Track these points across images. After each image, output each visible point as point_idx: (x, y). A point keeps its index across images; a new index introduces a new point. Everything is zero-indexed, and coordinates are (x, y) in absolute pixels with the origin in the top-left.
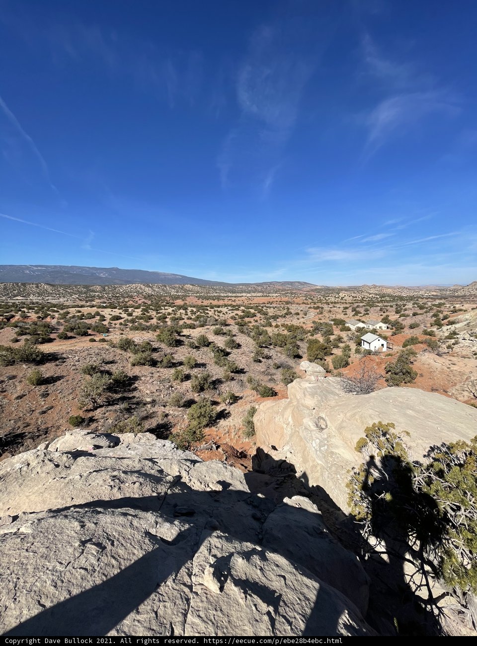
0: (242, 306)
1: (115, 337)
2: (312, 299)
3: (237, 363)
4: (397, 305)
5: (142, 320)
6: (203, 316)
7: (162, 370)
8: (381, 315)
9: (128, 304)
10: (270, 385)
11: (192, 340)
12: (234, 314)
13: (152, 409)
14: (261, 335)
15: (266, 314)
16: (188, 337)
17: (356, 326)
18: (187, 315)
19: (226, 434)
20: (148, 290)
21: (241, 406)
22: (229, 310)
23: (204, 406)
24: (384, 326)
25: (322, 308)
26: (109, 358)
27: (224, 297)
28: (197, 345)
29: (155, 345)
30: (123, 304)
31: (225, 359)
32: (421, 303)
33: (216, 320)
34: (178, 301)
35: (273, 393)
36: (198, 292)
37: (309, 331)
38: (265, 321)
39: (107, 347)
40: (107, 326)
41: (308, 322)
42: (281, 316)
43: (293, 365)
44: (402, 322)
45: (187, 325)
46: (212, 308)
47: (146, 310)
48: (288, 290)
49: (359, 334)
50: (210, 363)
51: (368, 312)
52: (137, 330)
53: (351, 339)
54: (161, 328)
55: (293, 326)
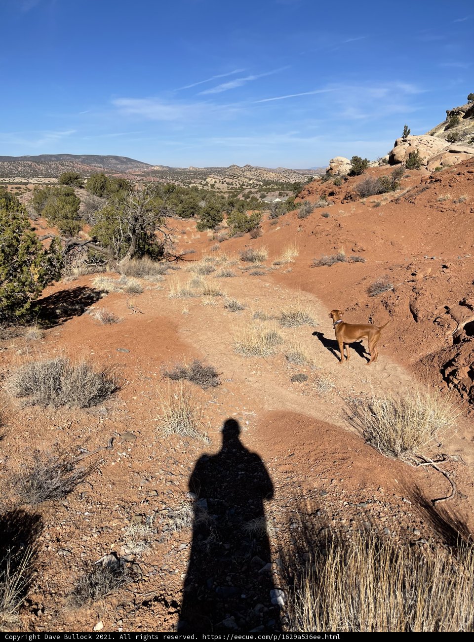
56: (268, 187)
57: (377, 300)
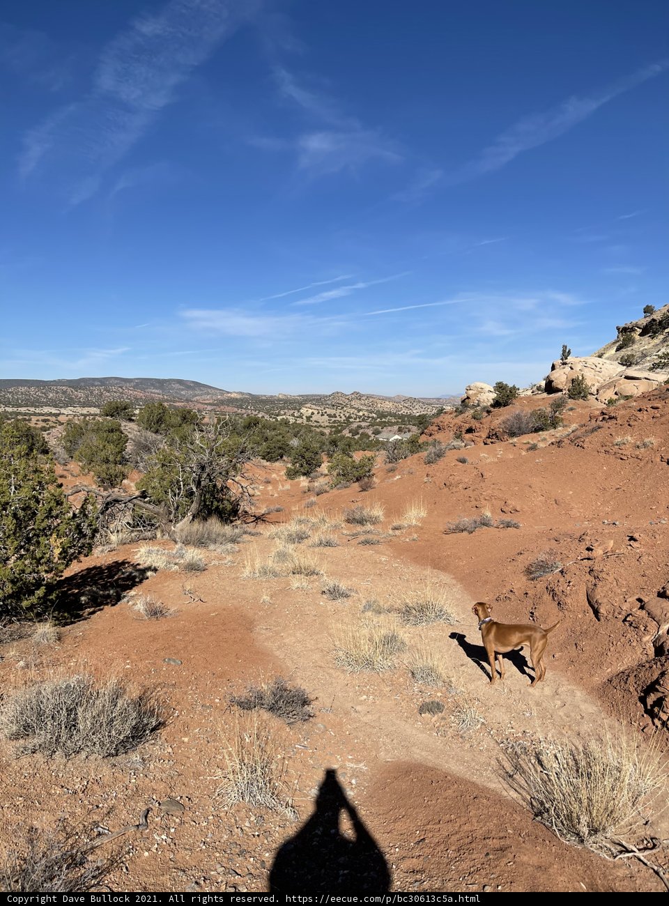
56: (383, 420)
57: (541, 586)
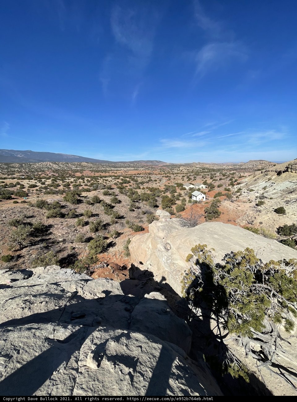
0: (121, 176)
1: (33, 199)
2: (164, 172)
3: (119, 212)
4: (211, 174)
5: (53, 187)
6: (95, 184)
7: (69, 220)
8: (203, 180)
9: (41, 176)
10: (140, 224)
11: (88, 199)
12: (116, 182)
13: (64, 245)
14: (134, 194)
15: (136, 181)
16: (86, 197)
17: (189, 187)
18: (84, 183)
19: (113, 256)
20: (55, 166)
21: (122, 238)
22: (113, 179)
23: (99, 240)
24: (204, 186)
25: (170, 177)
26: (30, 213)
27: (109, 170)
28: (92, 202)
29: (63, 204)
30: (37, 176)
31: (111, 210)
32: (224, 173)
33: (105, 186)
34: (77, 173)
35: (142, 229)
36: (91, 167)
37: (163, 191)
38: (136, 185)
39: (27, 206)
40: (27, 192)
41: (162, 186)
42: (146, 182)
43: (154, 212)
44: (214, 184)
45: (85, 190)
46: (101, 178)
47: (55, 180)
48: (149, 166)
49: (190, 191)
50: (102, 213)
51: (196, 178)
52: (49, 194)
53: (186, 194)
54: (67, 192)
55: (153, 188)
